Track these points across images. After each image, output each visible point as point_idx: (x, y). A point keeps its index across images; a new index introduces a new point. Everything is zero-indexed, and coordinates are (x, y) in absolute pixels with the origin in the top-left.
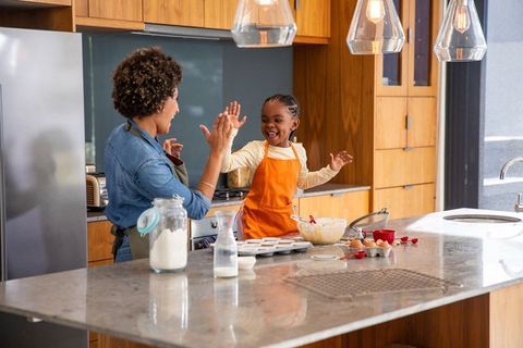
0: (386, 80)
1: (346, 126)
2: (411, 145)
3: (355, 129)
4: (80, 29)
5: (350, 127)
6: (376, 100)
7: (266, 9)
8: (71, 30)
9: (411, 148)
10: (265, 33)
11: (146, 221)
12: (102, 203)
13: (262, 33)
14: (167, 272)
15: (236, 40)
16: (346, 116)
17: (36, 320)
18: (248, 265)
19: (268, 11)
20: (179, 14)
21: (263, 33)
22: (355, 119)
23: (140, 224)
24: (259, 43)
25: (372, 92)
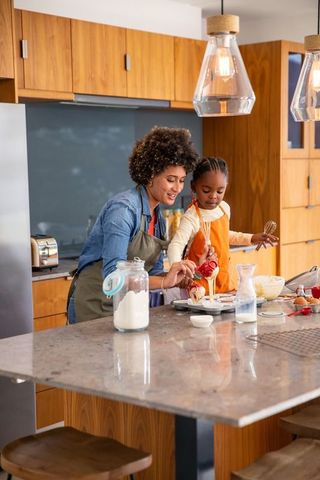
0: (290, 143)
1: (254, 187)
2: (313, 203)
3: (262, 189)
4: (22, 100)
5: (258, 188)
6: (282, 163)
7: (226, 80)
8: (13, 102)
9: (312, 207)
10: (225, 102)
11: (111, 284)
12: (42, 263)
13: (221, 102)
14: (130, 332)
15: (197, 110)
16: (254, 177)
17: (19, 381)
18: (205, 323)
19: (228, 82)
20: (105, 84)
21: (223, 103)
22: (262, 180)
23: (105, 286)
24: (219, 112)
25: (278, 155)
